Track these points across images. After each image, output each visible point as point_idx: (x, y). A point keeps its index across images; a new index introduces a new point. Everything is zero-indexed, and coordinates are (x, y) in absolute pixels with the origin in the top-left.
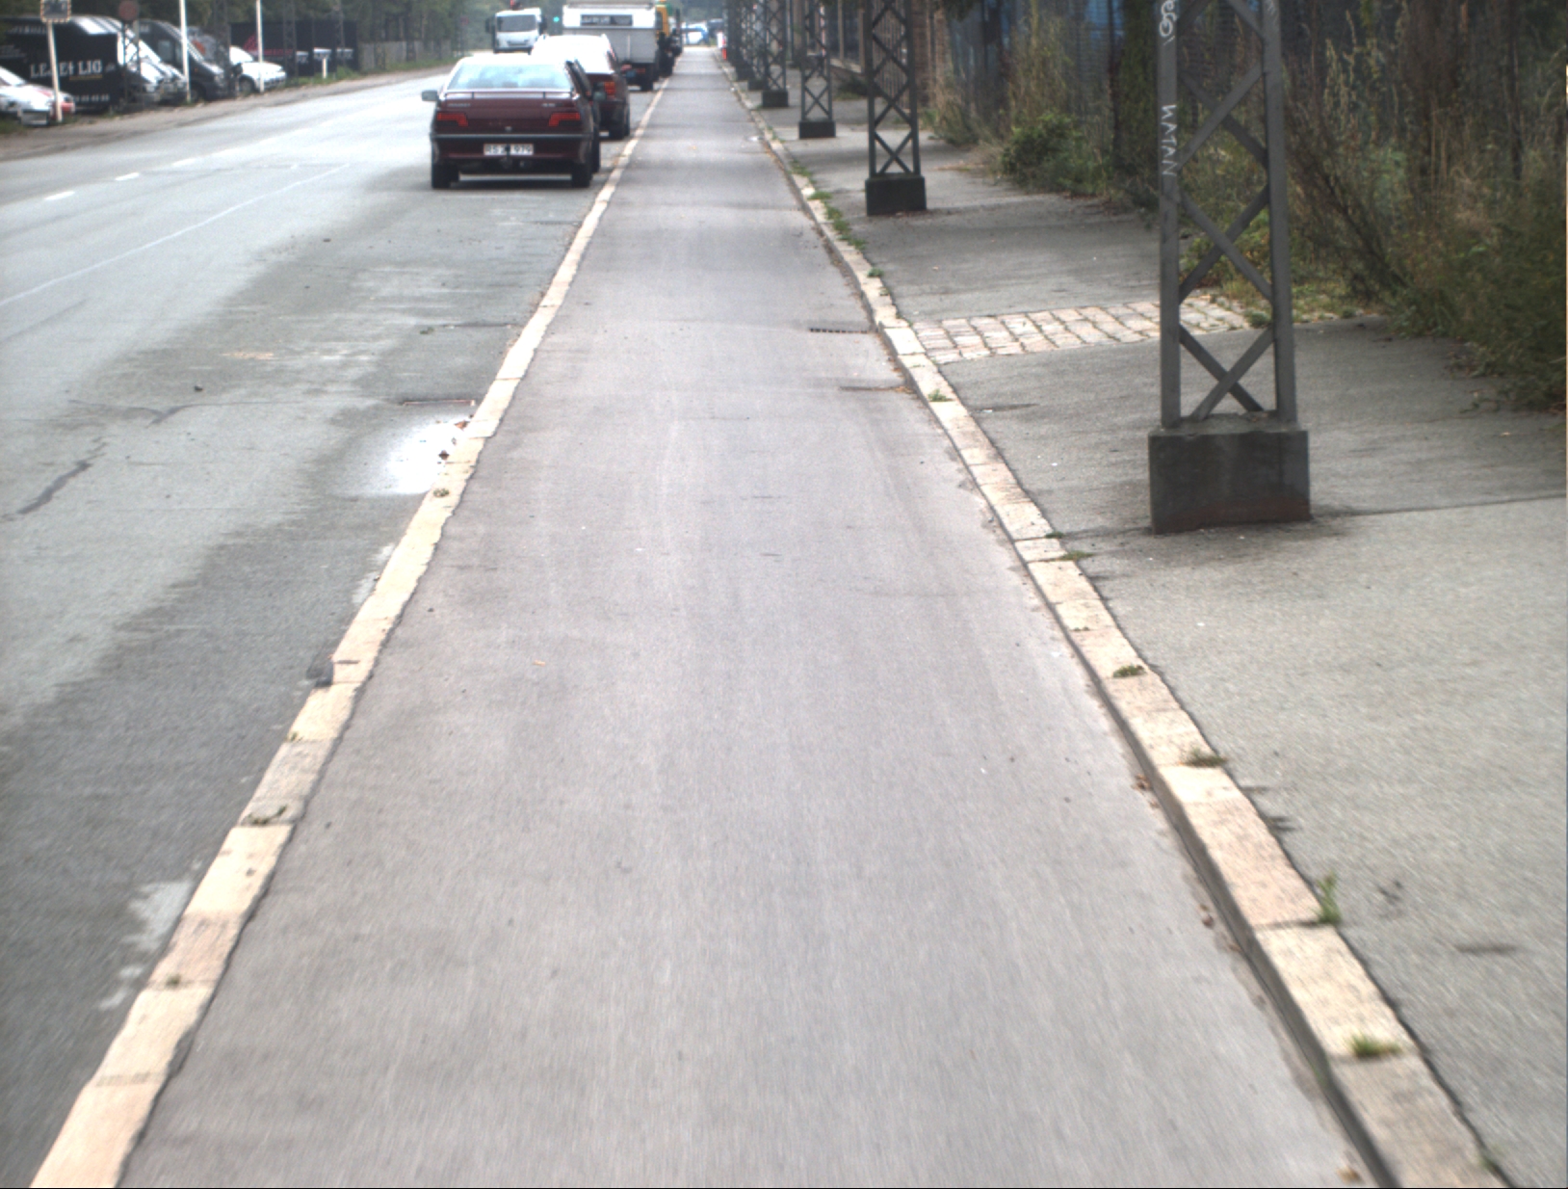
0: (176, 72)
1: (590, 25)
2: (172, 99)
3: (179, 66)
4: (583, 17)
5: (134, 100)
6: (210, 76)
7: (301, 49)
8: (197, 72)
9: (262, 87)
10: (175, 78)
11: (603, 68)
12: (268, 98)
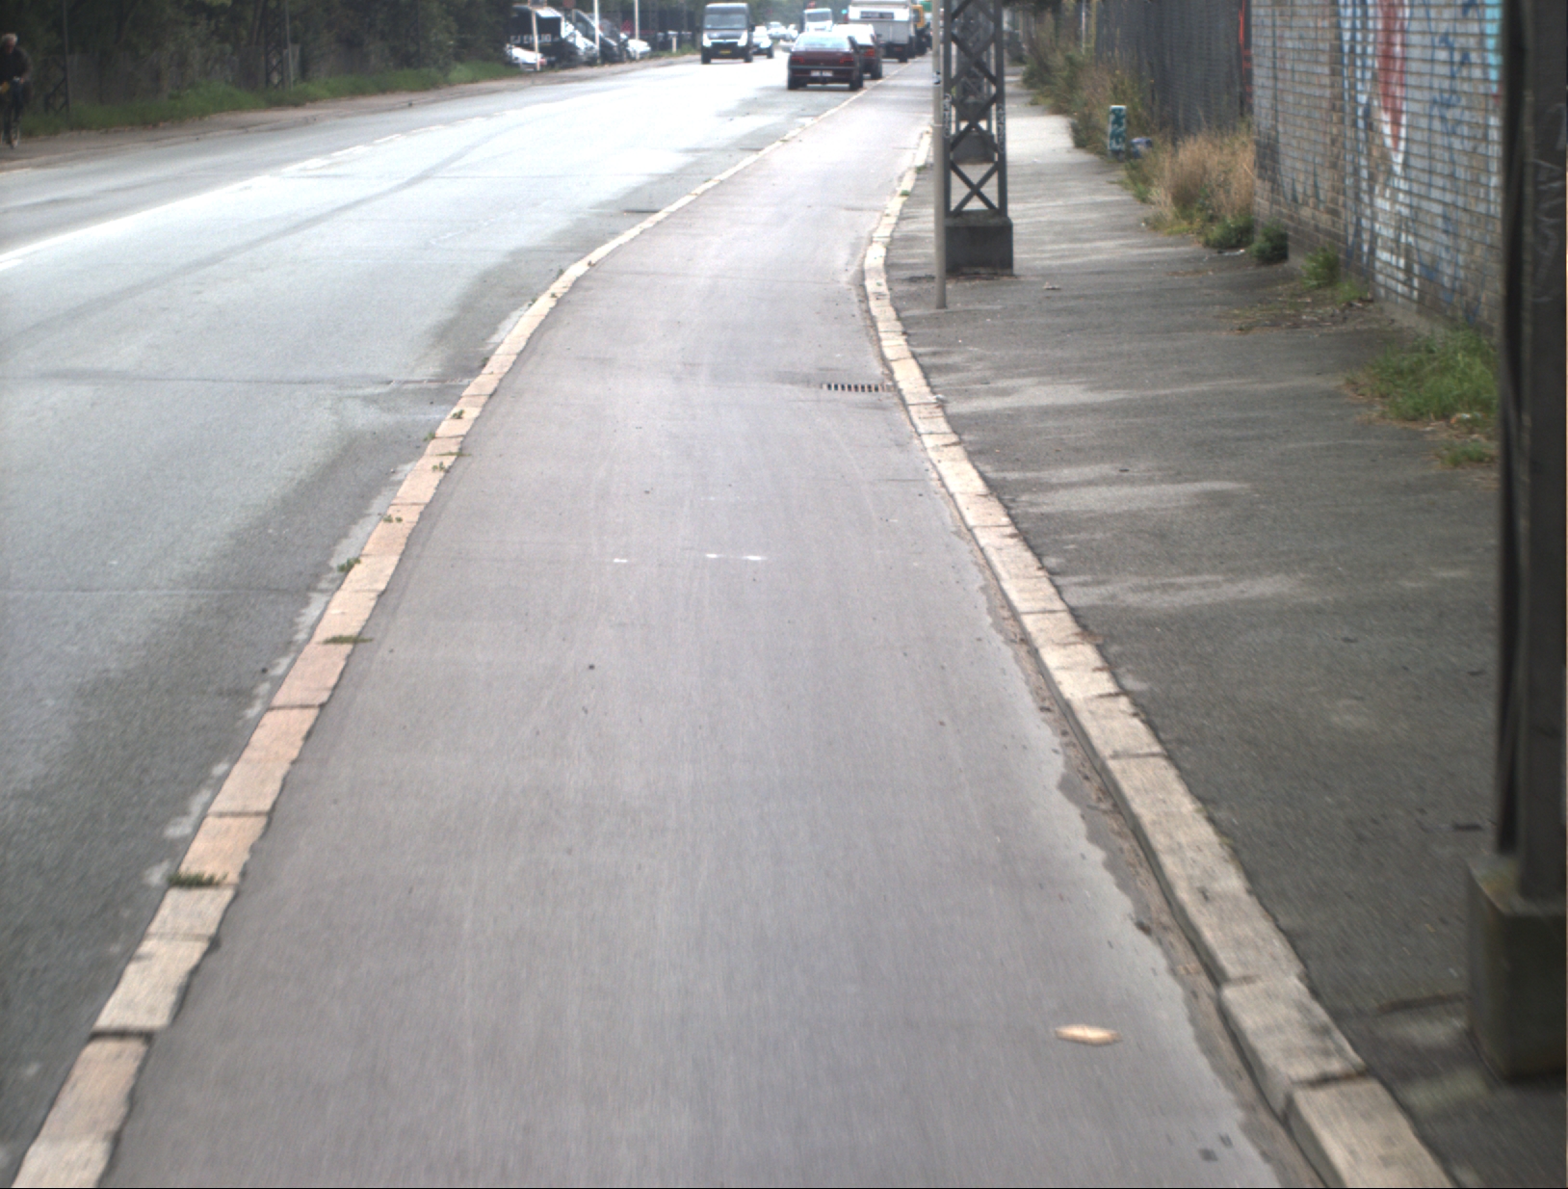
0: (590, 43)
1: (866, 18)
2: (591, 62)
3: (593, 39)
4: (862, 13)
5: (570, 60)
6: (610, 47)
7: (660, 31)
8: (604, 45)
9: (638, 57)
10: (592, 48)
11: (868, 42)
12: (642, 63)
